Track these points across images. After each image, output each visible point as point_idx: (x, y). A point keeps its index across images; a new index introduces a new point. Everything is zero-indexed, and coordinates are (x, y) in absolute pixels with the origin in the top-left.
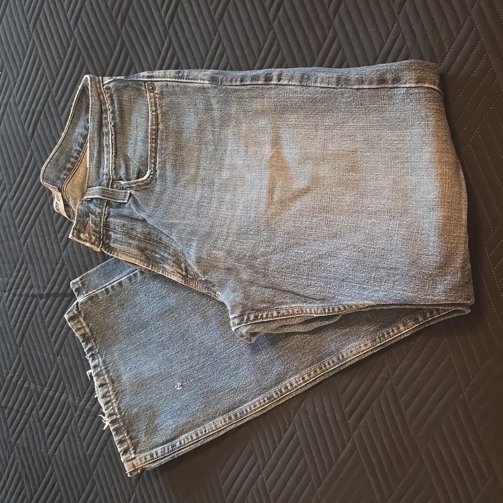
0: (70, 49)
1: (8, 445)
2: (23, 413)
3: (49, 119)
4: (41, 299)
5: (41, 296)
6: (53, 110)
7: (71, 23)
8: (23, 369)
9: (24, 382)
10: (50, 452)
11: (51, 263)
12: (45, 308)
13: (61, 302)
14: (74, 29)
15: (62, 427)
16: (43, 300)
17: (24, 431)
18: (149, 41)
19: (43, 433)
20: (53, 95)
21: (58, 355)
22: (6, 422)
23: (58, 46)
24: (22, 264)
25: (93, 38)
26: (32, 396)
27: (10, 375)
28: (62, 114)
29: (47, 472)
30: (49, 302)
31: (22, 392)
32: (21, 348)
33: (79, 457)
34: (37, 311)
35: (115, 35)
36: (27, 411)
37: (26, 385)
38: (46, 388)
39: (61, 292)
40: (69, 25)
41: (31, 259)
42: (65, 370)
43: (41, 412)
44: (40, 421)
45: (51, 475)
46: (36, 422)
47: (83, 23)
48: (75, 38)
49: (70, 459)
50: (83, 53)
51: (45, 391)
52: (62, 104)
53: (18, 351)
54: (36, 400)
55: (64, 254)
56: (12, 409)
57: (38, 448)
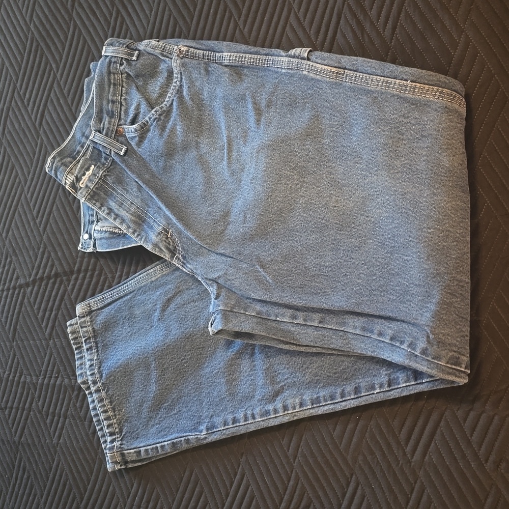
0: (29, 42)
1: (13, 446)
2: (23, 409)
3: (17, 113)
4: (28, 288)
5: (27, 285)
6: (19, 104)
7: (28, 19)
8: (18, 363)
9: (20, 377)
10: (55, 441)
11: (34, 250)
12: (33, 295)
13: (46, 285)
14: (31, 23)
15: (62, 412)
16: (30, 289)
17: (26, 427)
18: (98, 16)
19: (45, 424)
20: (18, 90)
21: (50, 339)
22: (7, 423)
23: (18, 42)
24: (6, 259)
25: (48, 26)
26: (29, 389)
27: (7, 373)
28: (28, 105)
29: (53, 463)
30: (36, 288)
31: (20, 387)
32: (15, 343)
33: (82, 438)
34: (26, 300)
35: (67, 19)
36: (27, 405)
37: (22, 379)
38: (41, 377)
39: (45, 275)
40: (25, 21)
41: (14, 251)
42: (58, 353)
43: (40, 404)
44: (40, 412)
45: (58, 466)
46: (37, 414)
47: (38, 15)
48: (32, 31)
49: (75, 443)
50: (41, 44)
51: (40, 381)
52: (27, 95)
53: (12, 347)
54: (34, 393)
55: (45, 237)
56: (12, 408)
57: (43, 441)
